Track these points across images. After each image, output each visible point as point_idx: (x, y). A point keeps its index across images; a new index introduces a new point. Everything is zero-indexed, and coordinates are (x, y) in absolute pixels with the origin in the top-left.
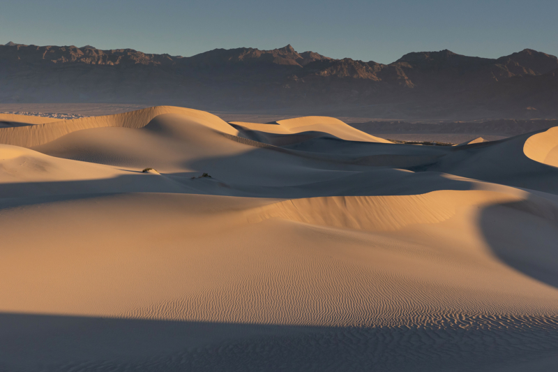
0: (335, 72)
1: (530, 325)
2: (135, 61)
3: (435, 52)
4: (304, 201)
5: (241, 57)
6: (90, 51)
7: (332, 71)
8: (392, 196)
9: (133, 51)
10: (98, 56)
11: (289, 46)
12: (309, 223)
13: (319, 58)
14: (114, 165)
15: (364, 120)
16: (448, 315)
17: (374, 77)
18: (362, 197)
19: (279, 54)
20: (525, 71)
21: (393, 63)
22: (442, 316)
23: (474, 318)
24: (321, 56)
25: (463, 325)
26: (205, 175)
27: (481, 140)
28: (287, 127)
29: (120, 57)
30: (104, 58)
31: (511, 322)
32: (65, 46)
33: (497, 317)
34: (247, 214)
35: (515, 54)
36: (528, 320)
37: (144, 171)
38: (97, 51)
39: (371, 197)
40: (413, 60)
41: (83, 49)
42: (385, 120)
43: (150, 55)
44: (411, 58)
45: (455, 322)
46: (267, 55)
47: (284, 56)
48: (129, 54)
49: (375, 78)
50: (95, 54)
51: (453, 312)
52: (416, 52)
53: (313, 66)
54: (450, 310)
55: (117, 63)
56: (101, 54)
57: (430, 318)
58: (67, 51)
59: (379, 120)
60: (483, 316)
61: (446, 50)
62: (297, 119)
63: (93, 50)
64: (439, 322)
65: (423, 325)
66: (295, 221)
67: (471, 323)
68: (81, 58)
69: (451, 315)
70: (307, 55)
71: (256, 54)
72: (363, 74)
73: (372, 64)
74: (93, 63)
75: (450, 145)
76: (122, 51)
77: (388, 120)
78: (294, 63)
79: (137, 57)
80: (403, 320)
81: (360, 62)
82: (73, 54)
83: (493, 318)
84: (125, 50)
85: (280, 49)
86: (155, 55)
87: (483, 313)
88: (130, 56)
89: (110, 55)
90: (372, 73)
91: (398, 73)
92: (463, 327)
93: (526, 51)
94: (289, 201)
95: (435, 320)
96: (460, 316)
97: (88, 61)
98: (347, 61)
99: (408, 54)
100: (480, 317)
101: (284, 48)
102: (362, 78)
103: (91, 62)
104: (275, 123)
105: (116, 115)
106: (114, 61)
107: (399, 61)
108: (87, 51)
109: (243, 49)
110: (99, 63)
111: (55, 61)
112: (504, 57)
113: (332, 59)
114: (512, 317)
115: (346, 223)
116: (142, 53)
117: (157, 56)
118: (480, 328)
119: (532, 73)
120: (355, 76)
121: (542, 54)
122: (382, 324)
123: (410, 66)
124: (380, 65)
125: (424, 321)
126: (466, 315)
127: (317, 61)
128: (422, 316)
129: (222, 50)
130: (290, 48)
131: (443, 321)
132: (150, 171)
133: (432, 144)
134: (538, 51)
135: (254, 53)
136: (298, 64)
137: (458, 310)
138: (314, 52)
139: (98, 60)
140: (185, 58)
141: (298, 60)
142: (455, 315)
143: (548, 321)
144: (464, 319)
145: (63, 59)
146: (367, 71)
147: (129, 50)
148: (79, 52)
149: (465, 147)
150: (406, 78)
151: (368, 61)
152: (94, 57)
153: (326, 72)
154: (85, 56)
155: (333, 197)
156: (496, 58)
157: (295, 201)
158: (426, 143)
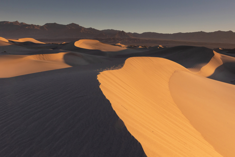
3: (52, 23)
4: (35, 55)
5: (4, 23)
7: (29, 27)
11: (17, 21)
12: (37, 60)
20: (72, 28)
26: (5, 52)
27: (65, 43)
28: (21, 40)
34: (24, 58)
35: (70, 24)
40: (47, 25)
44: (47, 24)
46: (11, 23)
47: (16, 23)
49: (39, 29)
53: (24, 26)
61: (55, 23)
62: (23, 39)
66: (34, 59)
70: (22, 23)
71: (8, 23)
73: (38, 26)
75: (58, 44)
81: (35, 25)
91: (45, 28)
93: (72, 23)
94: (32, 56)
98: (32, 25)
102: (36, 29)
104: (18, 39)
109: (5, 21)
113: (28, 24)
115: (44, 59)
119: (74, 28)
120: (34, 28)
121: (76, 24)
124: (40, 26)
141: (20, 24)
146: (37, 27)
149: (61, 44)
153: (27, 27)
156: (66, 25)
157: (33, 55)
158: (52, 44)
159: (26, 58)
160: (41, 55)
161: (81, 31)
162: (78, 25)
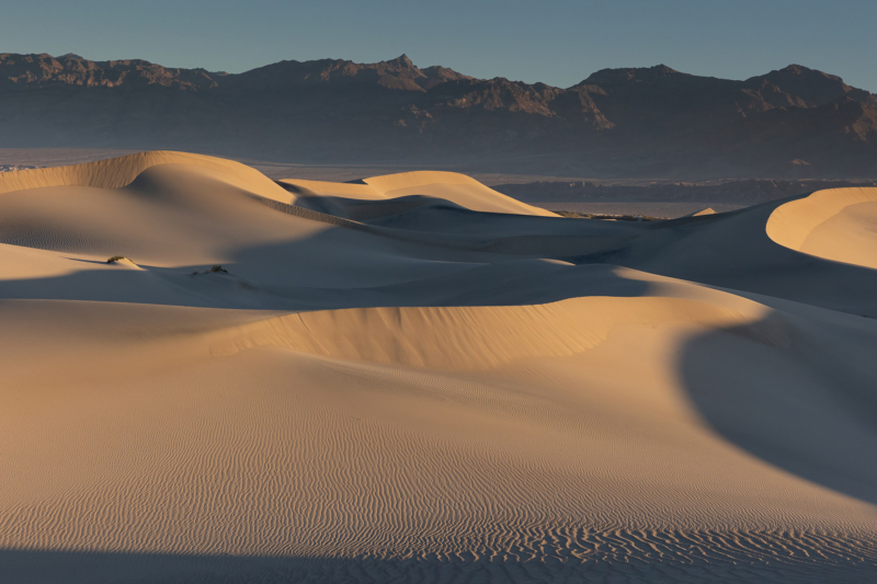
0: (479, 101)
1: (705, 549)
2: (148, 80)
3: (644, 69)
4: (323, 316)
5: (324, 75)
6: (74, 63)
7: (475, 99)
8: (487, 308)
9: (146, 63)
10: (88, 72)
11: (403, 57)
13: (454, 78)
14: (64, 251)
15: (526, 180)
16: (558, 531)
17: (544, 109)
18: (431, 309)
19: (387, 71)
20: (790, 100)
21: (575, 86)
22: (546, 532)
23: (605, 535)
24: (457, 74)
25: (580, 550)
26: (218, 269)
27: (710, 211)
28: (379, 188)
29: (124, 73)
30: (97, 76)
31: (673, 545)
32: (32, 55)
33: (649, 534)
35: (773, 73)
36: (706, 539)
37: (109, 262)
38: (85, 63)
39: (448, 308)
40: (608, 81)
41: (62, 60)
42: (561, 179)
43: (173, 71)
44: (603, 78)
45: (568, 545)
46: (367, 71)
47: (396, 74)
48: (138, 68)
49: (546, 111)
50: (81, 67)
51: (568, 524)
52: (613, 68)
53: (444, 89)
54: (564, 520)
55: (118, 83)
56: (92, 67)
57: (522, 536)
58: (35, 62)
59: (552, 179)
60: (623, 533)
61: (662, 66)
63: (79, 61)
64: (536, 545)
65: (504, 551)
67: (597, 546)
68: (59, 73)
69: (563, 531)
70: (434, 71)
71: (349, 69)
72: (526, 105)
73: (540, 87)
74: (80, 83)
76: (128, 64)
77: (566, 180)
78: (413, 85)
79: (152, 73)
80: (470, 541)
81: (521, 84)
82: (44, 66)
83: (641, 535)
84: (132, 61)
85: (389, 62)
86: (181, 70)
87: (624, 525)
88: (140, 71)
89: (107, 70)
90: (540, 102)
91: (583, 103)
92: (577, 555)
93: (792, 68)
94: (294, 316)
95: (530, 539)
96: (580, 533)
97: (70, 79)
98: (499, 82)
99: (600, 71)
100: (618, 534)
101: (396, 60)
102: (523, 111)
103: (75, 82)
104: (360, 182)
105: (78, 167)
106: (114, 80)
107: (584, 82)
108: (70, 62)
109: (329, 60)
110: (89, 82)
111: (15, 79)
112: (756, 77)
113: (475, 79)
114: (677, 534)
115: (398, 356)
116: (160, 67)
117: (185, 73)
118: (610, 557)
119: (802, 103)
120: (512, 108)
121: (816, 74)
122: (426, 550)
123: (603, 92)
124: (554, 89)
125: (508, 544)
126: (592, 531)
127: (450, 82)
128: (509, 532)
129: (293, 62)
130: (406, 60)
131: (544, 542)
132: (120, 261)
133: (636, 219)
134: (812, 68)
135: (346, 68)
136: (418, 87)
137: (578, 520)
138: (445, 66)
139: (88, 77)
140: (232, 75)
141: (419, 81)
142: (571, 530)
143: (742, 540)
144: (585, 538)
145: (30, 77)
146: (532, 98)
147: (138, 62)
148: (56, 64)
150: (596, 110)
151: (533, 83)
152: (80, 73)
153: (464, 100)
154: (66, 71)
155: (379, 309)
156: (744, 79)
157: (307, 316)
158: (626, 218)
159: (232, 333)
160: (382, 313)
161: (858, 128)
162: (836, 82)
